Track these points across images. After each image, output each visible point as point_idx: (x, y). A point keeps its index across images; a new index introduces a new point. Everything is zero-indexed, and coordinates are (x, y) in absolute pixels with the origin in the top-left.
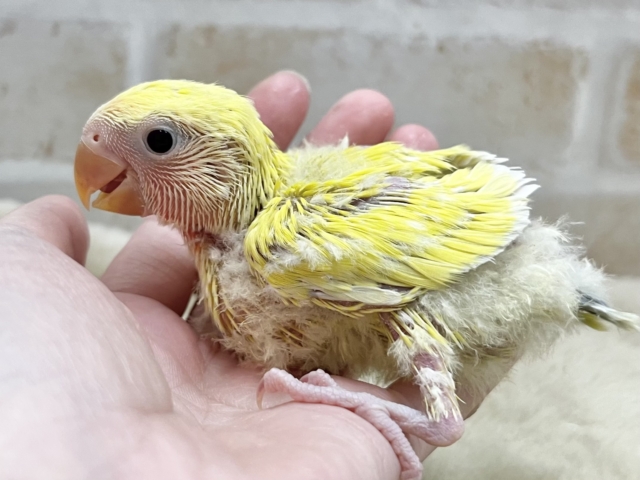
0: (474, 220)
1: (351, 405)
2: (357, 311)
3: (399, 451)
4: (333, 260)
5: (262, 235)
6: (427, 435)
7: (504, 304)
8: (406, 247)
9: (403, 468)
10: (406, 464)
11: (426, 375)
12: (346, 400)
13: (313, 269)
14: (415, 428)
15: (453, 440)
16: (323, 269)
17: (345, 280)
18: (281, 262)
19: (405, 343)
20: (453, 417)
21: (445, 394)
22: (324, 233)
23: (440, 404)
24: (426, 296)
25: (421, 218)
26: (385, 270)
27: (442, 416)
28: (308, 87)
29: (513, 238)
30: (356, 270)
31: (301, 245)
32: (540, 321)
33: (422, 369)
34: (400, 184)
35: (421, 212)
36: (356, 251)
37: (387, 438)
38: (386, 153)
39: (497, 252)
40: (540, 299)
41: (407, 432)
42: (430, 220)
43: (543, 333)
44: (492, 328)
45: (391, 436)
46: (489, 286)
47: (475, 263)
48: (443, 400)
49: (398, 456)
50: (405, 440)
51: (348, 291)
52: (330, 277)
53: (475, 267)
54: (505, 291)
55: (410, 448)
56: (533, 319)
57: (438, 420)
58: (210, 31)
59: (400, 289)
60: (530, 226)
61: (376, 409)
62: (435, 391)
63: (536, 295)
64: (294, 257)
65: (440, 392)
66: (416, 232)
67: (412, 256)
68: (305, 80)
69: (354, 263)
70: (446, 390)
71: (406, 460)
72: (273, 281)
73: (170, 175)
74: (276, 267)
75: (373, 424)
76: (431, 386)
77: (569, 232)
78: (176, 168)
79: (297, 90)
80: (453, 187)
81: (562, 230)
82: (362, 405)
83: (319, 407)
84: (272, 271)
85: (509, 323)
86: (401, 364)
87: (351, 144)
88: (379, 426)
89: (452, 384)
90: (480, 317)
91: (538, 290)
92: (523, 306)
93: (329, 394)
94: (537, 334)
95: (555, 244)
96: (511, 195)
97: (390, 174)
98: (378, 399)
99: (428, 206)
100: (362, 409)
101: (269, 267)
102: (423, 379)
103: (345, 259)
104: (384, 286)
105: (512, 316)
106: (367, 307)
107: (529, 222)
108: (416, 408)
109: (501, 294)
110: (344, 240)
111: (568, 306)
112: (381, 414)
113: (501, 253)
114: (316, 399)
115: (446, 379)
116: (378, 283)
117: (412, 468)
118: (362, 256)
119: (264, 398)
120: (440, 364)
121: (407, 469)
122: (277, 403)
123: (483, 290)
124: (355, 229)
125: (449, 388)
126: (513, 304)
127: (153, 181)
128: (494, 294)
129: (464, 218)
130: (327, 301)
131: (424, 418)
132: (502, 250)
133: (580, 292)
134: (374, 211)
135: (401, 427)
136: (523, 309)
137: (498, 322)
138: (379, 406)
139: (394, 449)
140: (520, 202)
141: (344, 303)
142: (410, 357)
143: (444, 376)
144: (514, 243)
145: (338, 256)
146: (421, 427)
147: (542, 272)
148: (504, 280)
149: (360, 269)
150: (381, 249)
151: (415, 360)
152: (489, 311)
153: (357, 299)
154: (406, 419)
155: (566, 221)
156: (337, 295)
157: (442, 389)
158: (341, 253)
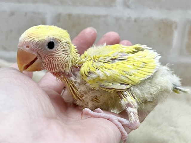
0: (145, 65)
1: (107, 118)
2: (113, 91)
3: (121, 131)
4: (107, 76)
5: (86, 69)
6: (129, 126)
7: (153, 89)
8: (128, 73)
9: (122, 136)
10: (123, 134)
11: (129, 109)
12: (106, 117)
13: (101, 79)
14: (126, 124)
15: (137, 128)
16: (104, 79)
17: (110, 82)
18: (91, 77)
19: (124, 100)
20: (137, 121)
21: (134, 115)
22: (104, 69)
23: (133, 117)
24: (132, 87)
25: (131, 64)
26: (121, 79)
27: (134, 121)
28: (96, 32)
29: (156, 70)
30: (113, 79)
31: (98, 72)
32: (162, 93)
33: (128, 108)
34: (124, 55)
35: (131, 63)
36: (114, 74)
37: (118, 127)
38: (117, 47)
39: (152, 74)
40: (162, 87)
41: (123, 126)
42: (133, 65)
43: (163, 96)
44: (149, 96)
45: (119, 127)
46: (149, 84)
47: (146, 77)
48: (134, 116)
49: (121, 132)
50: (123, 128)
51: (111, 85)
52: (106, 81)
53: (146, 78)
54: (153, 85)
55: (124, 130)
56: (160, 93)
57: (132, 122)
58: (70, 15)
59: (125, 84)
60: (160, 67)
61: (114, 119)
62: (132, 114)
63: (161, 86)
64: (96, 75)
65: (133, 114)
66: (130, 69)
67: (129, 75)
68: (95, 30)
69: (113, 77)
70: (135, 114)
71: (123, 133)
72: (89, 82)
73: (53, 56)
74: (90, 78)
75: (114, 123)
76: (130, 113)
77: (170, 67)
78: (55, 53)
79: (93, 32)
80: (138, 56)
81: (168, 67)
82: (111, 118)
83: (98, 118)
84: (89, 79)
85: (154, 94)
86: (123, 106)
87: (107, 45)
88: (116, 124)
89: (137, 112)
90: (146, 93)
91: (162, 84)
92: (158, 89)
93: (101, 115)
94: (162, 96)
95: (166, 71)
96: (154, 58)
97: (121, 52)
98: (115, 116)
99: (133, 61)
100: (110, 119)
101: (88, 78)
102: (128, 110)
103: (110, 76)
104: (121, 84)
105: (155, 92)
106: (116, 90)
107: (160, 66)
108: (126, 119)
109: (152, 86)
110: (110, 70)
111: (170, 88)
112: (116, 120)
113: (153, 75)
114: (97, 116)
115: (135, 111)
116: (119, 83)
117: (125, 135)
118: (115, 75)
119: (83, 116)
120: (133, 106)
121: (123, 136)
122: (87, 117)
123: (147, 86)
124: (113, 67)
125: (136, 113)
126: (155, 89)
127: (47, 59)
128: (150, 86)
129: (142, 65)
130: (104, 88)
131: (128, 122)
132: (153, 74)
133: (173, 84)
134: (118, 62)
135: (122, 124)
136: (158, 90)
137: (151, 94)
138: (116, 118)
139: (120, 130)
140: (157, 60)
141: (109, 89)
142: (125, 104)
143: (134, 110)
144: (156, 72)
145: (108, 75)
146: (127, 124)
147: (163, 80)
148: (152, 82)
149: (114, 79)
150: (120, 73)
151: (126, 105)
152: (149, 91)
153: (114, 88)
154: (123, 122)
155: (169, 64)
156: (108, 86)
157: (134, 113)
158: (109, 74)
